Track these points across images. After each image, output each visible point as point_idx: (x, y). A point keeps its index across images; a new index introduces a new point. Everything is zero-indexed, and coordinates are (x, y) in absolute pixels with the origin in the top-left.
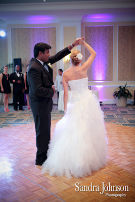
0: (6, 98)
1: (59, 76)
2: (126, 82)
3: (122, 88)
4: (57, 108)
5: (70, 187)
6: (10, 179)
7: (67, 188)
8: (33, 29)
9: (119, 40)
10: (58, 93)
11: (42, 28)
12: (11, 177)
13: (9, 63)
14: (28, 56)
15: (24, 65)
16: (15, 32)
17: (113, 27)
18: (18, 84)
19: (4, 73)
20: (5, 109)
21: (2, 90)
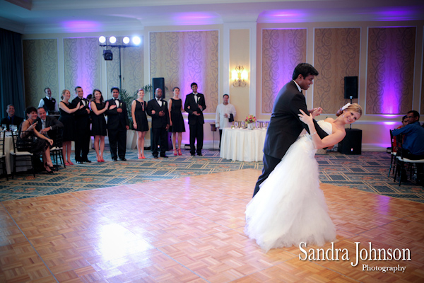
0: (142, 138)
4: (219, 155)
8: (183, 33)
9: (316, 50)
10: (221, 131)
11: (196, 32)
13: (145, 85)
14: (175, 74)
15: (169, 87)
16: (156, 37)
17: (306, 30)
18: (160, 117)
19: (139, 100)
20: (139, 155)
21: (135, 125)
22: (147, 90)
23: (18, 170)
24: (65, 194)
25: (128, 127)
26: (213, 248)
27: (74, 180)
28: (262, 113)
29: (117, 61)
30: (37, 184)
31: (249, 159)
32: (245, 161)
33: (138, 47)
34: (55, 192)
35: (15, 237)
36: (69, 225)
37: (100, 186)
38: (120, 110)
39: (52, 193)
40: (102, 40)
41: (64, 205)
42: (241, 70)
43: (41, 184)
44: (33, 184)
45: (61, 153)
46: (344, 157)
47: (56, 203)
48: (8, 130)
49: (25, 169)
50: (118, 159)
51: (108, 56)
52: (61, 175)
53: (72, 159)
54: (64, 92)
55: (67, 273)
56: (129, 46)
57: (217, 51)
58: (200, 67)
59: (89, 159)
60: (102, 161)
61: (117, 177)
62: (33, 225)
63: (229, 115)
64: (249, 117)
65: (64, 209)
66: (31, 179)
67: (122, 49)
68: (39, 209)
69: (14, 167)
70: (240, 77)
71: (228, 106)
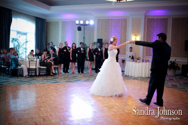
0: (91, 64)
2: (176, 58)
8: (112, 19)
11: (117, 19)
13: (94, 42)
14: (107, 37)
15: (104, 43)
16: (100, 21)
17: (168, 18)
18: (99, 55)
19: (90, 48)
20: (89, 72)
21: (88, 59)
22: (95, 44)
23: (41, 74)
24: (57, 83)
25: (85, 59)
26: (108, 105)
27: (61, 79)
28: (146, 55)
29: (83, 31)
30: (47, 79)
31: (136, 76)
32: (135, 76)
33: (92, 25)
34: (54, 83)
35: (38, 95)
36: (57, 93)
37: (71, 82)
38: (82, 52)
39: (52, 83)
40: (77, 22)
41: (56, 87)
42: (137, 36)
43: (49, 80)
44: (46, 79)
45: (57, 68)
46: (183, 78)
47: (53, 86)
48: (38, 58)
49: (44, 74)
50: (80, 72)
51: (79, 29)
52: (57, 77)
53: (62, 71)
54: (60, 44)
55: (55, 107)
56: (88, 25)
57: (126, 28)
58: (118, 34)
59: (69, 72)
60: (74, 73)
61: (78, 79)
62: (45, 92)
63: (132, 56)
64: (137, 57)
65: (56, 88)
66: (45, 78)
67: (85, 26)
68: (47, 88)
69: (40, 73)
70: (136, 39)
71: (131, 52)
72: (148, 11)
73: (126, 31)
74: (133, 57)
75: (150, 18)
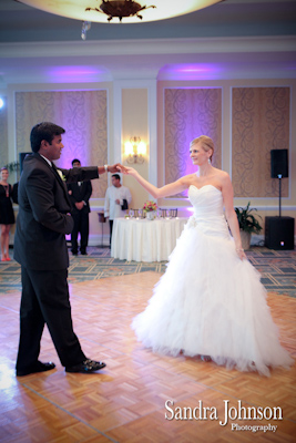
0: (6, 234)
1: (113, 187)
2: (248, 199)
3: (241, 211)
4: (109, 254)
5: (136, 417)
6: (13, 402)
7: (131, 419)
8: (60, 93)
9: (233, 116)
10: (111, 222)
11: (78, 92)
12: (14, 398)
13: (9, 162)
16: (23, 99)
17: (220, 90)
20: (1, 257)
22: (12, 169)
31: (148, 259)
32: (144, 261)
42: (138, 142)
46: (272, 253)
57: (105, 117)
58: (83, 138)
63: (122, 201)
64: (148, 204)
70: (135, 151)
71: (120, 189)
72: (165, 68)
73: (106, 129)
74: (125, 201)
75: (172, 88)
